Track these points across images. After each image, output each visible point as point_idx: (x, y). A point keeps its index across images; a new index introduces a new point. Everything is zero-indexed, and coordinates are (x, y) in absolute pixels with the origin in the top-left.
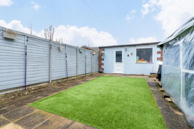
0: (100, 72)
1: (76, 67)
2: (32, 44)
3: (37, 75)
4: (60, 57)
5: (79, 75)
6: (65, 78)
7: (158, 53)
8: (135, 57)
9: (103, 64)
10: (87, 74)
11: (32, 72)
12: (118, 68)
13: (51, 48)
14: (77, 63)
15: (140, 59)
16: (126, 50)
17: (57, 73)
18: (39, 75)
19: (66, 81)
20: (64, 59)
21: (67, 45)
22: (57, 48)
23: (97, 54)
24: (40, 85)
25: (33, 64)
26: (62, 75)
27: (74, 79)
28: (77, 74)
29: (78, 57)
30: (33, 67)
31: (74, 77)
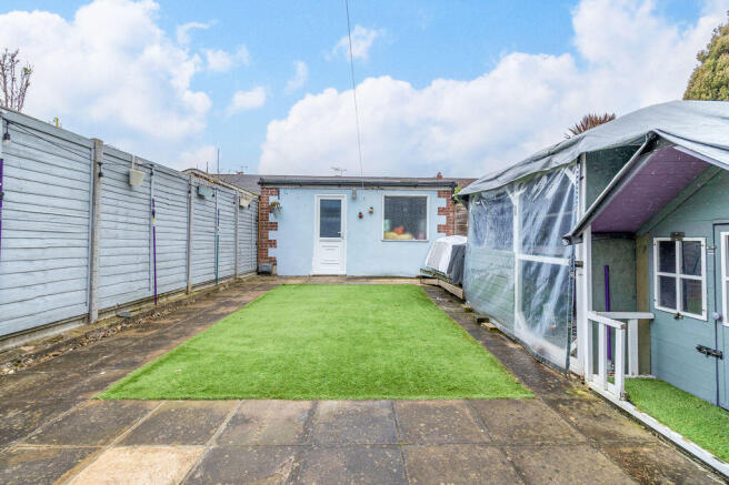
0: (260, 273)
1: (184, 255)
2: (26, 156)
3: (40, 290)
4: (132, 212)
5: (194, 287)
6: (148, 300)
7: (441, 211)
8: (379, 223)
9: (273, 244)
10: (222, 279)
11: (23, 280)
12: (329, 258)
13: (100, 175)
14: (188, 241)
15: (393, 228)
16: (354, 198)
17: (119, 279)
18: (51, 288)
19: (152, 312)
20: (142, 221)
21: (159, 166)
22: (120, 177)
23: (254, 206)
24: (51, 334)
25: (26, 243)
26: (136, 286)
27: (179, 303)
28: (187, 280)
29: (193, 216)
30: (25, 254)
31: (178, 292)
